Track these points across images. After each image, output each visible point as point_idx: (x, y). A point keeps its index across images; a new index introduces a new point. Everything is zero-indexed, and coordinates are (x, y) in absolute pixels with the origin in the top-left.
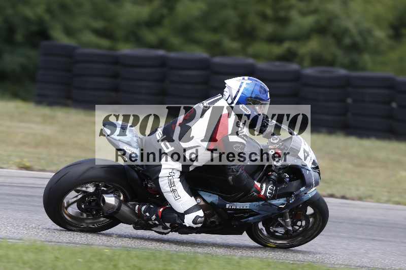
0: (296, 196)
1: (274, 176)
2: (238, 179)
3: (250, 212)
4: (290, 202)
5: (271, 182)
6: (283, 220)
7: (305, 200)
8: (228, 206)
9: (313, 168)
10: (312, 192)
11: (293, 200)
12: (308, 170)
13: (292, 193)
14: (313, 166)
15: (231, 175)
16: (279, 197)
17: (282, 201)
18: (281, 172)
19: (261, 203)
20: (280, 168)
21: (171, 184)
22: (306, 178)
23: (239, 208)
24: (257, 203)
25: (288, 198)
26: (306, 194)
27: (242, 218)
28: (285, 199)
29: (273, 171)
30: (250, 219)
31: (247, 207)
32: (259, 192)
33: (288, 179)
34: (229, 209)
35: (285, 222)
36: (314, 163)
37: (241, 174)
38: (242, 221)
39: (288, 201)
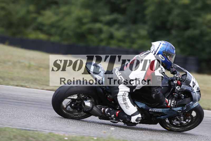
0: (187, 106)
1: (176, 95)
2: (157, 96)
3: (162, 114)
4: (184, 109)
5: (174, 99)
6: (179, 117)
7: (192, 108)
8: (150, 110)
9: (197, 92)
10: (196, 104)
11: (185, 108)
12: (194, 92)
13: (186, 105)
14: (197, 91)
15: (154, 94)
16: (178, 106)
17: (179, 108)
18: (180, 93)
19: (168, 109)
20: (179, 91)
21: (124, 100)
22: (193, 97)
23: (156, 111)
24: (166, 109)
25: (183, 107)
26: (193, 105)
27: (158, 116)
28: (181, 107)
29: (175, 93)
30: (162, 117)
31: (160, 111)
32: (167, 104)
33: (183, 97)
34: (150, 112)
35: (180, 119)
36: (198, 89)
37: (159, 93)
38: (158, 118)
39: (183, 108)
